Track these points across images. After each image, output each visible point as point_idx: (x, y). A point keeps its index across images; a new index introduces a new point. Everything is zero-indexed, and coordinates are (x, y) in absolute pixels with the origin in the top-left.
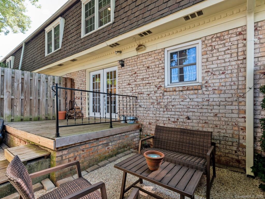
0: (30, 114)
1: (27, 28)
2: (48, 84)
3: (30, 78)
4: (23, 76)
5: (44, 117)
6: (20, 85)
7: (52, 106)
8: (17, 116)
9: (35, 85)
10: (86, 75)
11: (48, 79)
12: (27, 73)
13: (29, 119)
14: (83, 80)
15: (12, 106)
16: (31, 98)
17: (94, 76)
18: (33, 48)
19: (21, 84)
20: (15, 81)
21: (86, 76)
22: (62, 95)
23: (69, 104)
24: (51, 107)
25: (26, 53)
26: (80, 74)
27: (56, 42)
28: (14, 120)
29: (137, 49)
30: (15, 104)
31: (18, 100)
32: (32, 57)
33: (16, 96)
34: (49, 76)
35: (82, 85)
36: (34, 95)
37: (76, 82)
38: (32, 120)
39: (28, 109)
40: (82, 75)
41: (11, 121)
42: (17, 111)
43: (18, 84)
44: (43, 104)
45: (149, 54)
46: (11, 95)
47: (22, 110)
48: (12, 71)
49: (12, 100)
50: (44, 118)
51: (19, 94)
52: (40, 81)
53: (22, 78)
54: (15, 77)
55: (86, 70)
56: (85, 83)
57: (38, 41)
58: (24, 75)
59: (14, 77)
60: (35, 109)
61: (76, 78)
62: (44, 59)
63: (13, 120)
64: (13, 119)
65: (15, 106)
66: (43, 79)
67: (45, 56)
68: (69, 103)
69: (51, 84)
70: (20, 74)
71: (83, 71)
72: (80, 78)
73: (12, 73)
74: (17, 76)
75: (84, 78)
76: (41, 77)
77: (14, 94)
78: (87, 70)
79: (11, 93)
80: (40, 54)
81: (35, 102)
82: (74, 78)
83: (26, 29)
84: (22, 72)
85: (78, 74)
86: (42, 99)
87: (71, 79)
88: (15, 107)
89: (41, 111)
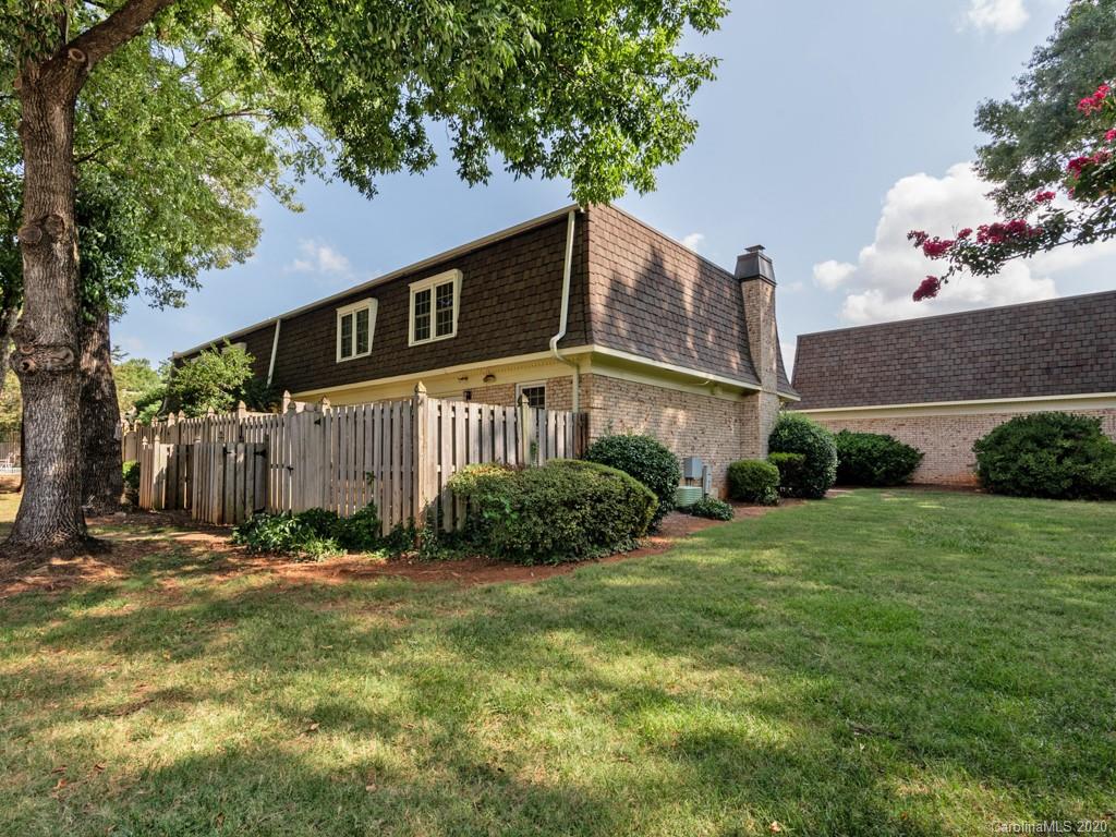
27: (362, 338)
29: (486, 380)
45: (500, 388)
67: (338, 361)
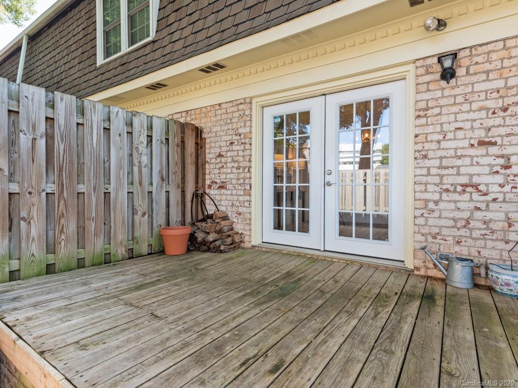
0: (78, 244)
1: (26, 14)
2: (132, 142)
3: (75, 119)
4: (50, 110)
5: (121, 251)
6: (42, 143)
7: (147, 211)
8: (33, 255)
9: (95, 145)
10: (251, 115)
11: (132, 124)
12: (65, 102)
13: (74, 263)
14: (241, 131)
15: (11, 221)
16: (82, 188)
17: (279, 120)
18: (52, 48)
19: (44, 139)
20: (23, 126)
21: (251, 118)
22: (172, 176)
23: (190, 204)
24: (144, 214)
25: (31, 62)
26: (227, 113)
28: (22, 274)
30: (24, 214)
31: (35, 199)
32: (53, 71)
33: (26, 185)
34: (135, 115)
35: (235, 148)
36: (89, 180)
37: (210, 137)
38: (87, 264)
39: (71, 227)
40: (236, 115)
41: (11, 279)
42: (33, 239)
43: (34, 139)
44: (119, 206)
46: (6, 179)
47: (51, 233)
48: (9, 89)
49: (10, 199)
50: (124, 252)
51: (39, 177)
52: (109, 129)
53: (47, 118)
54: (21, 110)
55: (251, 98)
56: (247, 141)
57: (71, 28)
58: (53, 107)
59: (18, 112)
60: (93, 224)
61: (209, 125)
62: (95, 72)
63: (17, 273)
64: (17, 268)
65: (24, 219)
66: (118, 125)
67: (98, 65)
68: (192, 201)
69: (142, 143)
70: (39, 101)
71: (241, 103)
72: (226, 124)
73: (10, 97)
74: (31, 108)
75: (242, 124)
76: (113, 117)
77: (18, 177)
78: (254, 101)
79: (7, 173)
80: (76, 61)
81: (94, 202)
82: (203, 126)
83: (24, 16)
84: (47, 96)
85: (219, 112)
86: (117, 191)
87: (197, 128)
88: (22, 222)
89: (112, 230)
